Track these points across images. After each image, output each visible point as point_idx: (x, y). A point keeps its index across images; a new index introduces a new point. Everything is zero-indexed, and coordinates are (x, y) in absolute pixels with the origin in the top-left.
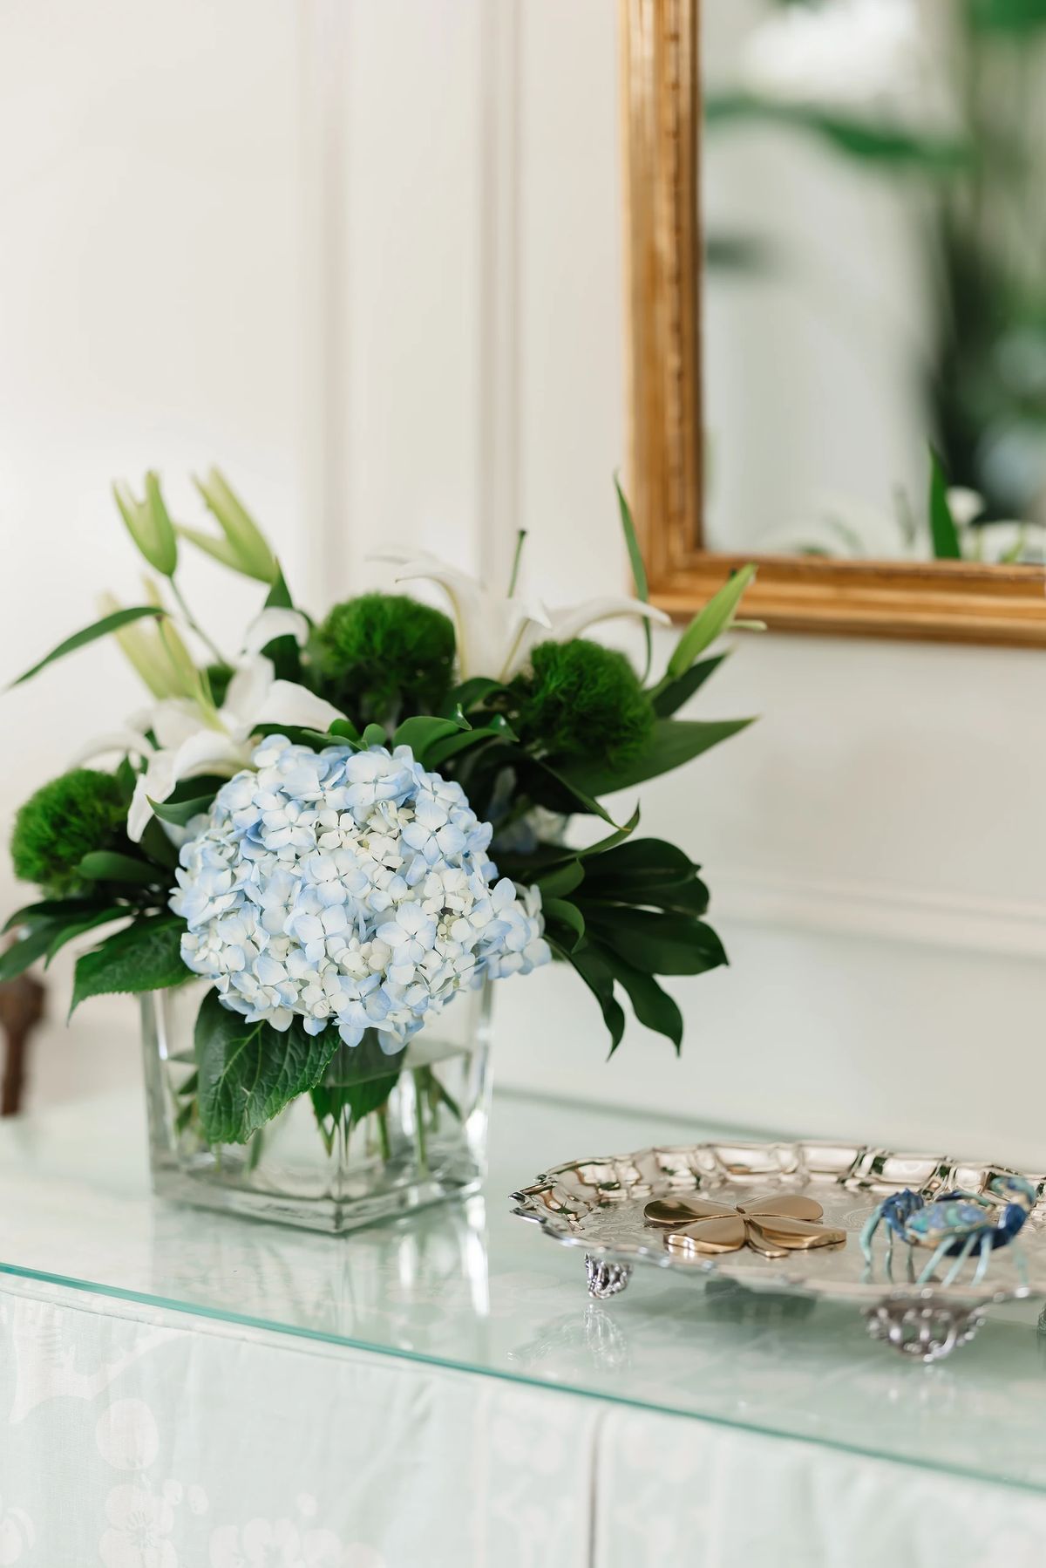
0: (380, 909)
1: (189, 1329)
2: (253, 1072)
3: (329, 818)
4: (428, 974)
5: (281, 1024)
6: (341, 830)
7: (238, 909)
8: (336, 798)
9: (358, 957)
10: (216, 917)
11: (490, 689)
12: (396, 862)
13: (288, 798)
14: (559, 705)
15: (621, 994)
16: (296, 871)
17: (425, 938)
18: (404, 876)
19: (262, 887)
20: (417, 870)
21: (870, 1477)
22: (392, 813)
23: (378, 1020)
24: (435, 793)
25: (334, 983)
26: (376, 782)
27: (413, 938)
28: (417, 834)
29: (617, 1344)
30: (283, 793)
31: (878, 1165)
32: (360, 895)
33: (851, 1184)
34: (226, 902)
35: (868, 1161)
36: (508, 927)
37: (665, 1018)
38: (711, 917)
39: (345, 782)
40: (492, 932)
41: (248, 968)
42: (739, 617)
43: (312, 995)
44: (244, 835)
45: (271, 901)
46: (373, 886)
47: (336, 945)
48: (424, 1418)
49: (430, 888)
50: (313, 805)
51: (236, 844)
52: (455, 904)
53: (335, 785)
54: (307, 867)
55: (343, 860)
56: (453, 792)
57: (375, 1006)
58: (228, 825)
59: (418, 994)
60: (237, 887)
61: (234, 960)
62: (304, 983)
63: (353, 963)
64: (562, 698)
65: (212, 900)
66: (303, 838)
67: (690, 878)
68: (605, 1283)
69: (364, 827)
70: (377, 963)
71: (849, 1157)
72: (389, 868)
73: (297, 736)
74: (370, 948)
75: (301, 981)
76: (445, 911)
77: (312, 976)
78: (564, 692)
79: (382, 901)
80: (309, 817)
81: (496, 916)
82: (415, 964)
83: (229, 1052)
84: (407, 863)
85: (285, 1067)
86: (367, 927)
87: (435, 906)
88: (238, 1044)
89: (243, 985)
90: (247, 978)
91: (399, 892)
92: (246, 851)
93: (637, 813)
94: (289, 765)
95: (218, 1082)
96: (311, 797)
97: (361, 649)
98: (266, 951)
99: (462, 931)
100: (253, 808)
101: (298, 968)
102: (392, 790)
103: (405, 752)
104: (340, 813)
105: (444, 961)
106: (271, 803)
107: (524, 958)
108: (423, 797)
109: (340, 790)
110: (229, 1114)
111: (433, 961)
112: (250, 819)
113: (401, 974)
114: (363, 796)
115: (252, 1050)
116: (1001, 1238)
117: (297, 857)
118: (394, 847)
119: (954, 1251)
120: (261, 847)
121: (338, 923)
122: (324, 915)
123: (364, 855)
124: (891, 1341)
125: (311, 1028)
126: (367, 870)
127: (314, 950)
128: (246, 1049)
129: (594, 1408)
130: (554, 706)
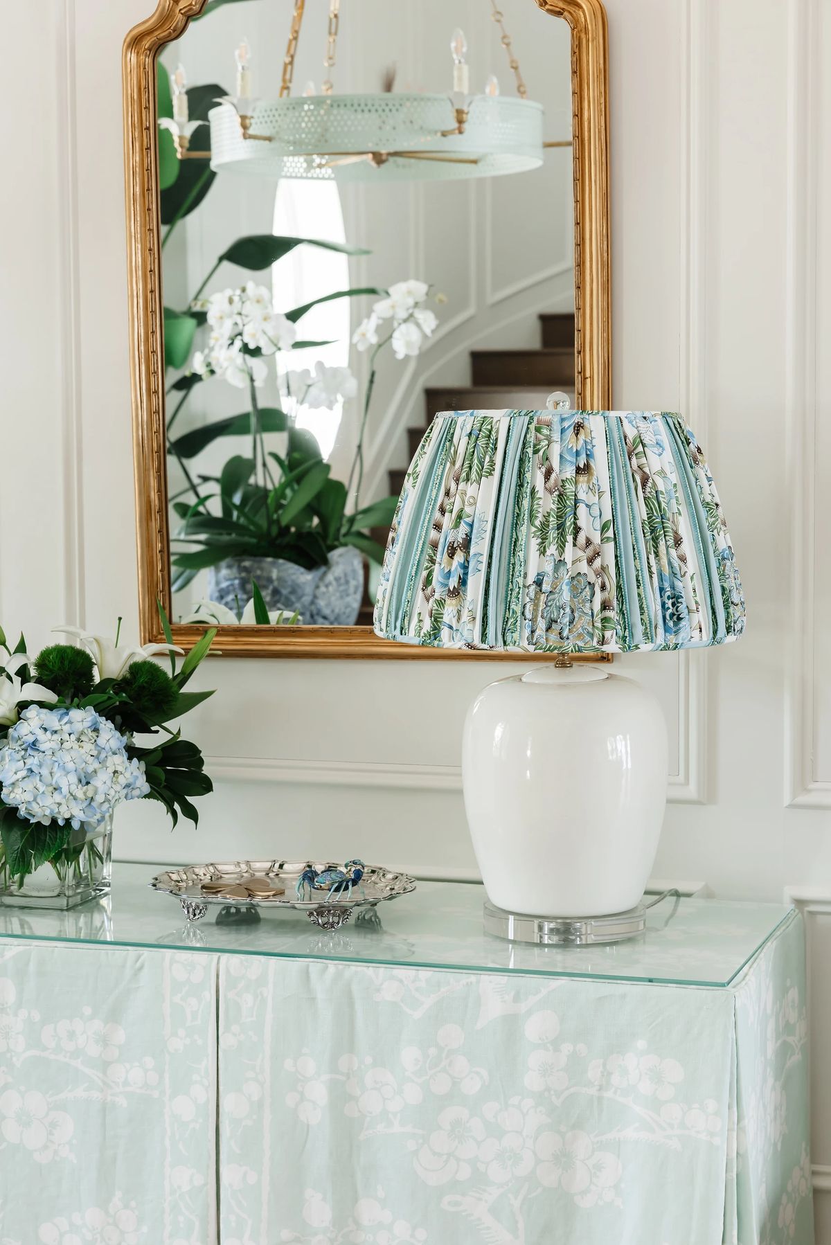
0: (90, 772)
1: (30, 945)
2: (34, 843)
3: (66, 737)
4: (110, 797)
5: (46, 823)
6: (71, 742)
7: (29, 776)
8: (67, 728)
9: (82, 792)
10: (18, 780)
11: (115, 683)
12: (95, 753)
13: (45, 730)
14: (144, 687)
15: (177, 807)
16: (54, 759)
17: (109, 783)
18: (98, 758)
19: (40, 766)
20: (103, 756)
21: (332, 966)
22: (90, 734)
23: (90, 817)
24: (105, 725)
25: (73, 803)
26: (82, 721)
27: (105, 783)
28: (102, 741)
29: (201, 938)
30: (43, 728)
31: (281, 866)
32: (81, 767)
33: (271, 875)
34: (24, 773)
35: (277, 865)
36: (137, 777)
37: (192, 813)
38: (206, 770)
39: (70, 722)
40: (131, 780)
41: (35, 800)
42: (211, 650)
43: (63, 809)
44: (29, 746)
45: (45, 772)
46: (86, 763)
47: (73, 787)
48: (141, 968)
49: (109, 763)
50: (56, 732)
51: (26, 750)
52: (119, 769)
53: (66, 723)
54: (59, 757)
55: (73, 753)
56: (110, 725)
57: (89, 812)
58: (19, 743)
59: (106, 805)
60: (27, 767)
61: (28, 797)
62: (59, 804)
63: (80, 794)
64: (145, 685)
65: (16, 773)
66: (55, 745)
67: (198, 756)
68: (195, 915)
69: (79, 740)
70: (90, 794)
71: (269, 865)
72: (92, 756)
73: (42, 705)
74: (87, 789)
75: (58, 803)
76: (115, 772)
77: (63, 801)
78: (146, 682)
79: (90, 769)
80: (56, 737)
81: (132, 773)
82: (105, 794)
83: (22, 836)
84: (99, 753)
85: (47, 840)
86: (85, 781)
87: (111, 770)
88: (26, 832)
89: (32, 807)
90: (34, 805)
91: (96, 765)
92: (30, 751)
93: (179, 729)
94: (42, 716)
95: (18, 848)
96: (55, 729)
97: (60, 669)
98: (43, 793)
99: (122, 780)
100: (30, 735)
101: (57, 797)
102: (89, 724)
103: (91, 709)
104: (70, 735)
105: (116, 792)
106: (40, 733)
107: (141, 791)
108: (101, 726)
109: (68, 725)
110: (24, 861)
111: (112, 792)
112: (31, 739)
113: (100, 798)
114: (79, 727)
115: (32, 834)
116: (355, 882)
117: (53, 753)
118: (93, 747)
119: (337, 890)
120: (38, 750)
121: (73, 779)
122: (69, 775)
123: (82, 751)
124: (319, 924)
125: (61, 823)
126: (84, 757)
127: (65, 790)
128: (30, 834)
129: (215, 955)
130: (142, 688)
